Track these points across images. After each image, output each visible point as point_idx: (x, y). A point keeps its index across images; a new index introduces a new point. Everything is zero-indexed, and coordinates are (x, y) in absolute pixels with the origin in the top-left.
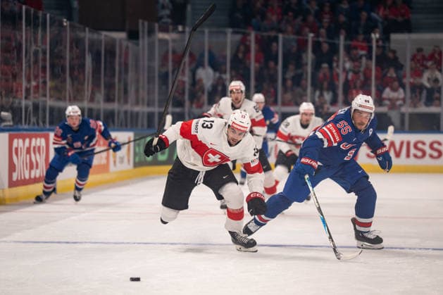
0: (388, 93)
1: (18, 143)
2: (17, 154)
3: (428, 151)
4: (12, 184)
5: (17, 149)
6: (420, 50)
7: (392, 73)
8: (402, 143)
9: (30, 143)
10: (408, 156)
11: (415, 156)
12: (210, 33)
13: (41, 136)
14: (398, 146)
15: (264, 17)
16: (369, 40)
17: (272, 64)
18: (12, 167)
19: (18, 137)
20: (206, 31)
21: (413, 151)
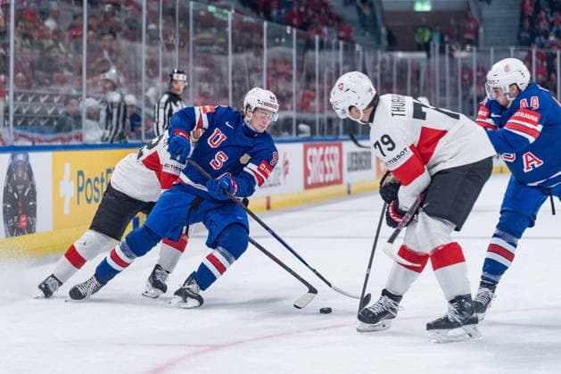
1: (312, 151)
2: (311, 161)
4: (307, 187)
5: (311, 157)
9: (324, 151)
12: (495, 51)
13: (334, 145)
15: (547, 37)
17: (553, 75)
18: (307, 173)
19: (312, 146)
20: (492, 50)
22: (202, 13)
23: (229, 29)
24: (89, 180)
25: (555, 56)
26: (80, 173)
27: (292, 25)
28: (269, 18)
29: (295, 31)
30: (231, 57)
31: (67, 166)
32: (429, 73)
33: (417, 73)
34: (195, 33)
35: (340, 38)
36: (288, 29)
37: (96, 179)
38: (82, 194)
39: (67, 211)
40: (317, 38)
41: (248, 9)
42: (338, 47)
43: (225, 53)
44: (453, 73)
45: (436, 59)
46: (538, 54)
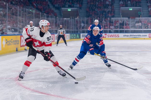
0: (111, 27)
3: (117, 36)
6: (116, 20)
7: (111, 24)
8: (113, 35)
10: (114, 37)
11: (115, 37)
14: (112, 35)
16: (108, 19)
21: (115, 36)
22: (29, 11)
23: (34, 14)
24: (8, 41)
25: (93, 19)
26: (6, 40)
27: (46, 13)
28: (41, 12)
29: (46, 14)
30: (34, 19)
31: (4, 39)
32: (70, 22)
33: (68, 22)
34: (28, 14)
35: (54, 16)
36: (45, 14)
37: (9, 41)
38: (7, 44)
39: (4, 47)
40: (50, 16)
41: (38, 10)
42: (54, 17)
43: (33, 18)
44: (75, 22)
45: (72, 20)
46: (90, 19)
